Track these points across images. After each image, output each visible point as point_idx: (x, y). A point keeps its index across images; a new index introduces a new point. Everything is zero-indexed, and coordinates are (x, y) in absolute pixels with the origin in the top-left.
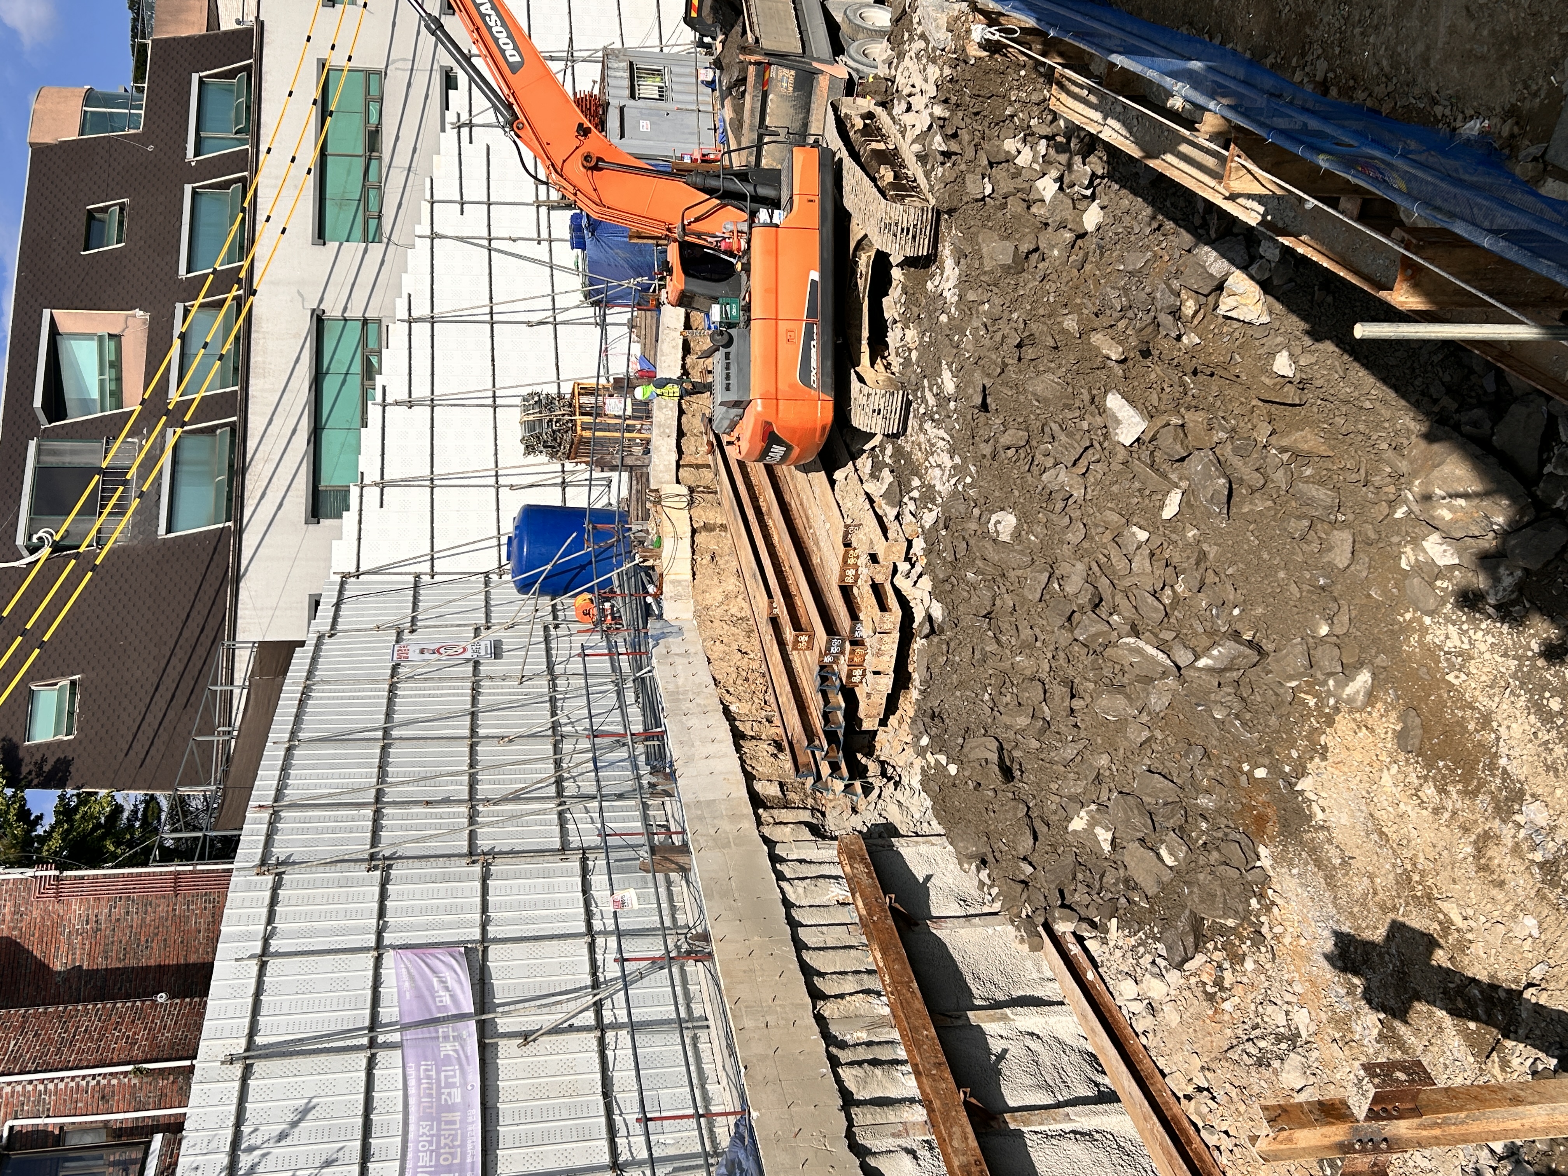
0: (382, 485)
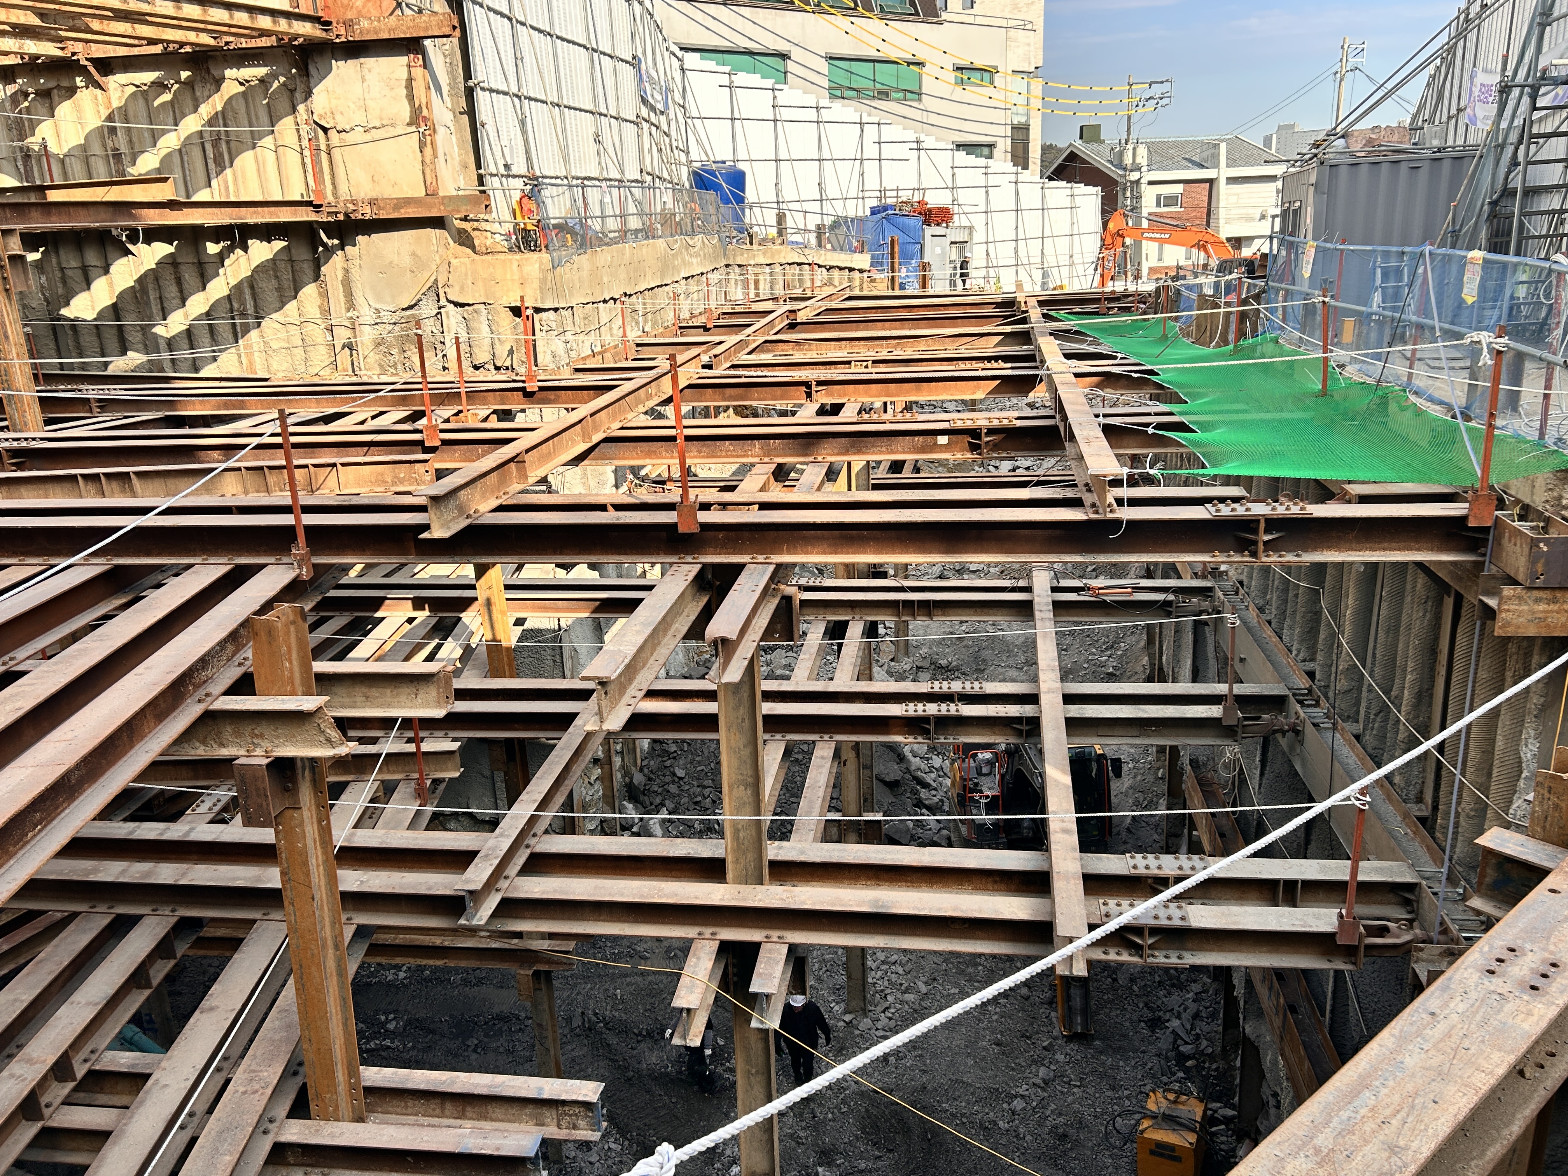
0: (731, 87)
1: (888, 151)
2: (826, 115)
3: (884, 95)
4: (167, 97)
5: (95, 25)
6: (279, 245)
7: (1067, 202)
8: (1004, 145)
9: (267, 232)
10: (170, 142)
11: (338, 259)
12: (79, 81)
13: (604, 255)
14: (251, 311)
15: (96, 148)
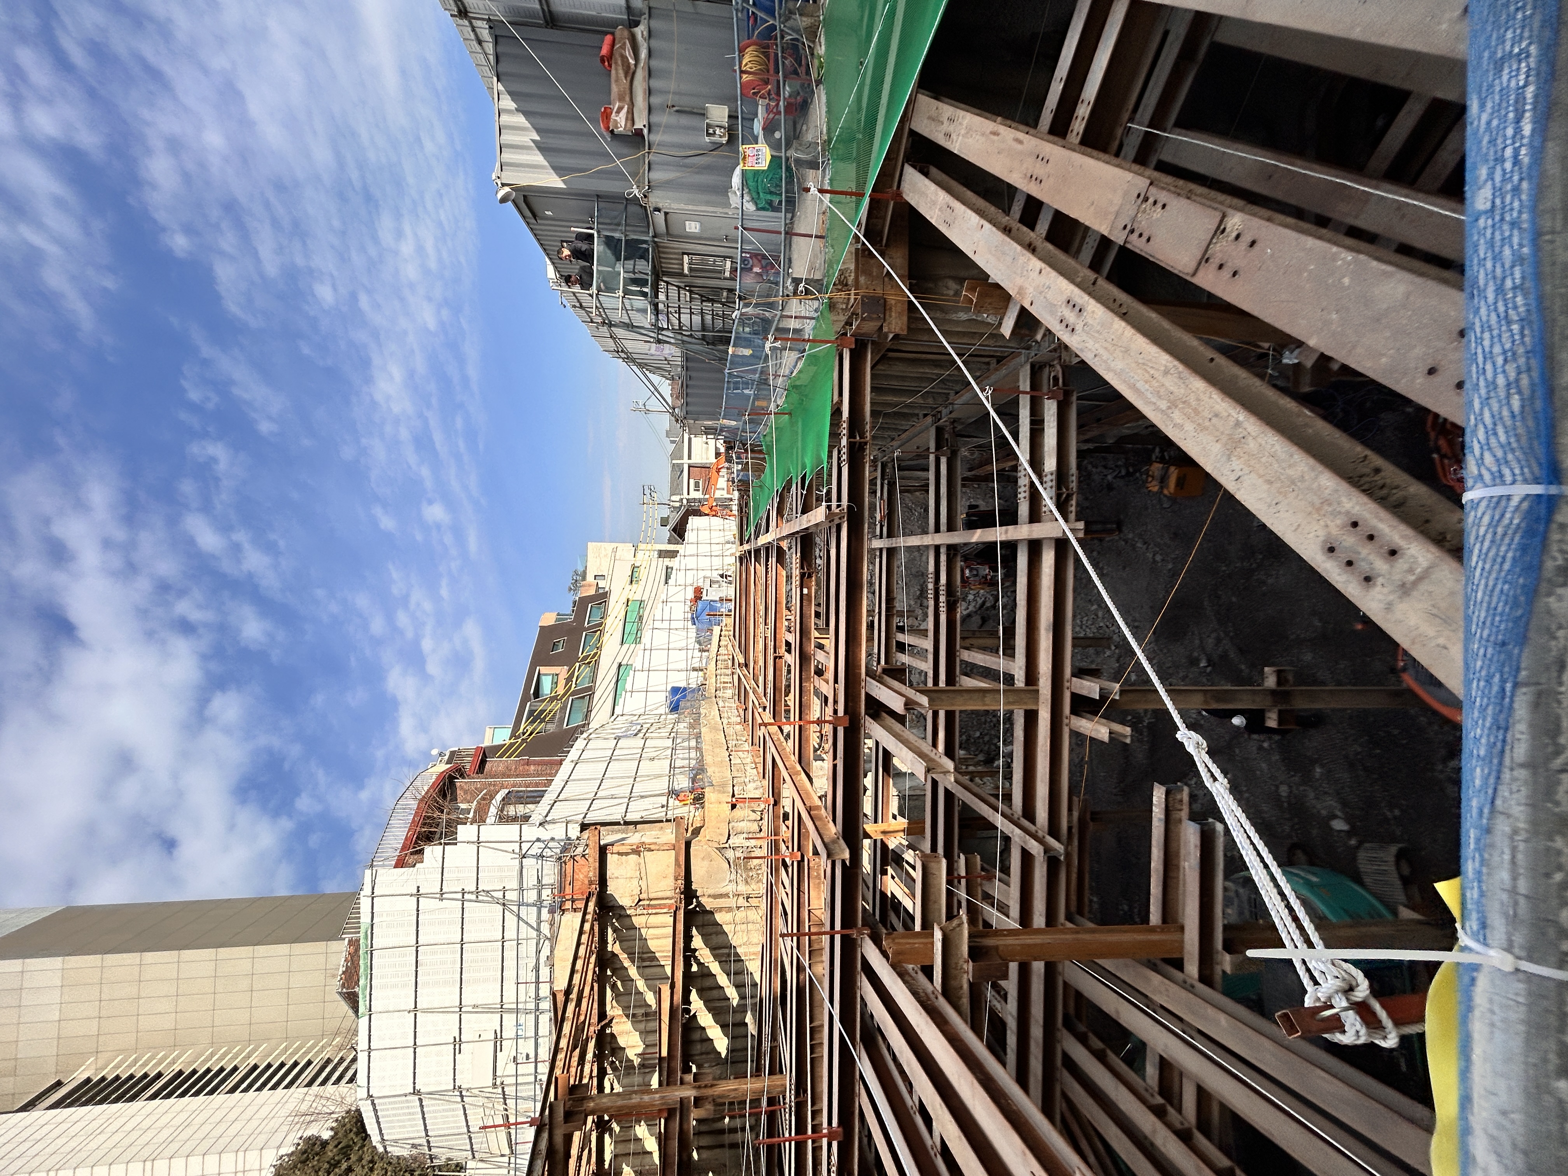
1: (667, 617)
2: (648, 646)
3: (641, 618)
4: (619, 983)
5: (582, 1018)
6: (694, 931)
7: (695, 532)
8: (667, 562)
9: (688, 938)
10: (641, 984)
11: (703, 900)
12: (609, 1031)
13: (708, 759)
14: (726, 951)
15: (642, 1026)
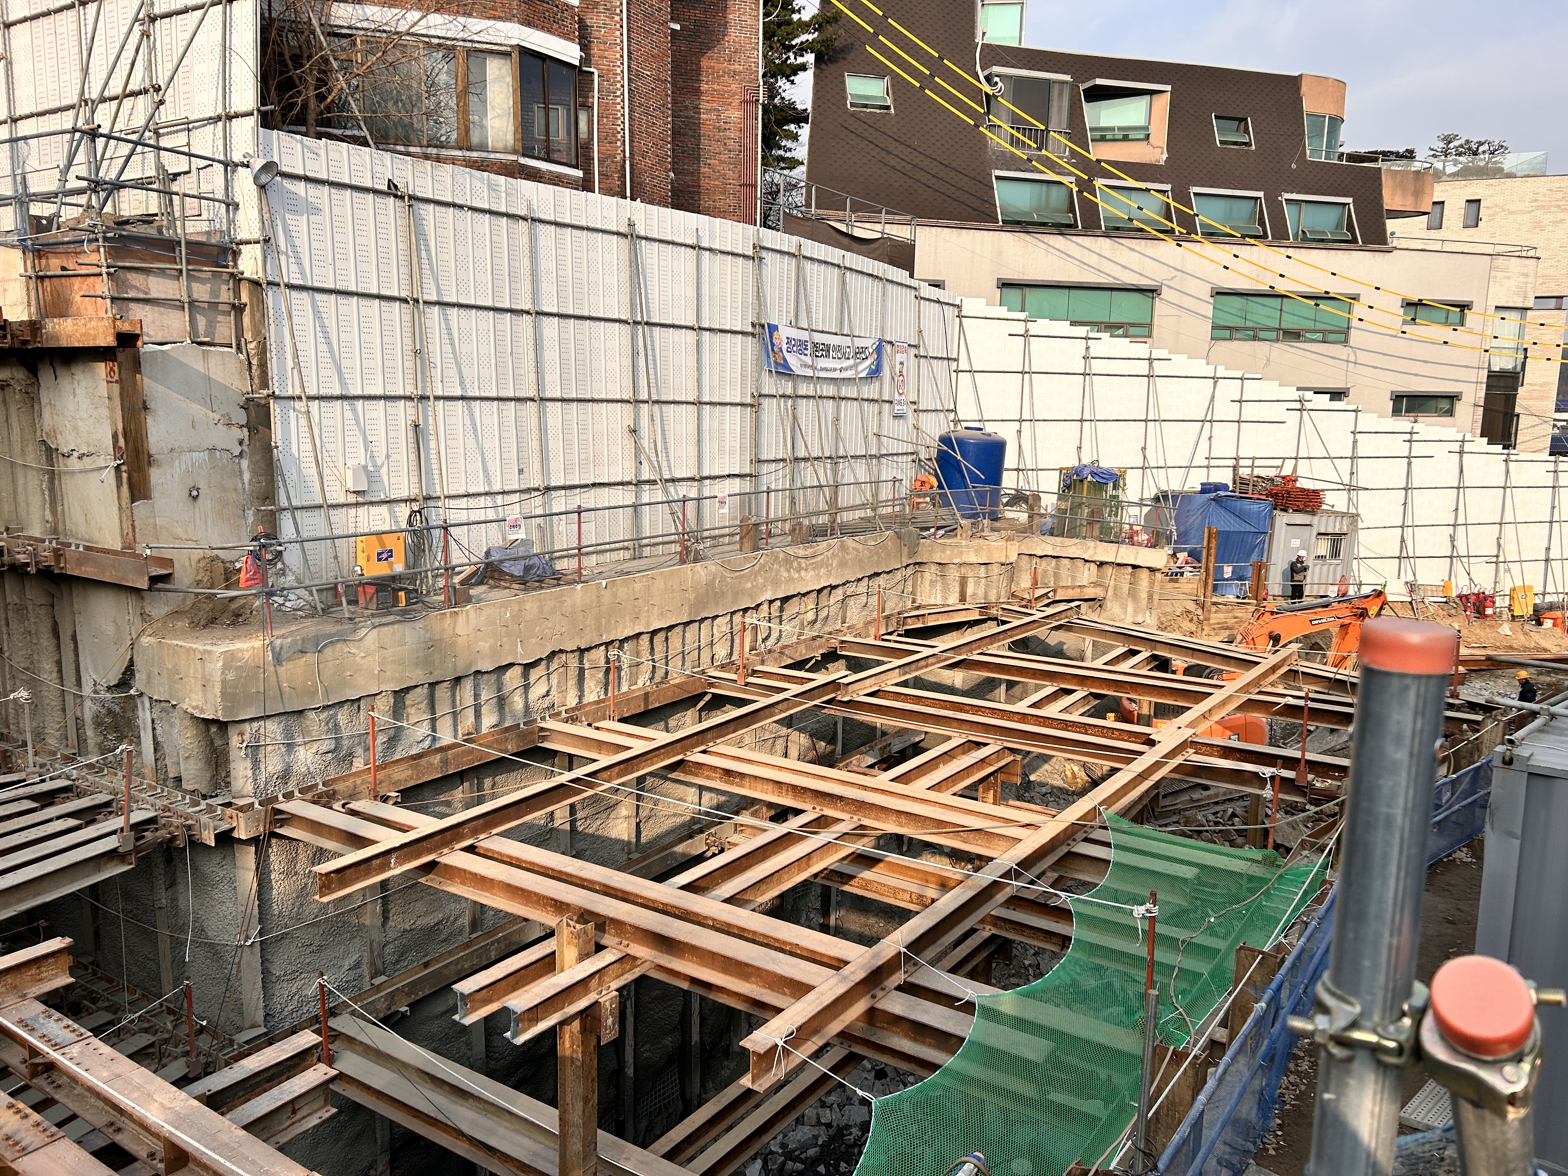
0: (1026, 335)
1: (1250, 411)
2: (1159, 368)
3: (1293, 335)
8: (1473, 397)
11: (67, 610)
14: (7, 653)
